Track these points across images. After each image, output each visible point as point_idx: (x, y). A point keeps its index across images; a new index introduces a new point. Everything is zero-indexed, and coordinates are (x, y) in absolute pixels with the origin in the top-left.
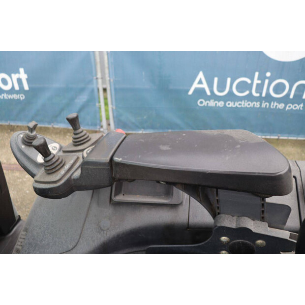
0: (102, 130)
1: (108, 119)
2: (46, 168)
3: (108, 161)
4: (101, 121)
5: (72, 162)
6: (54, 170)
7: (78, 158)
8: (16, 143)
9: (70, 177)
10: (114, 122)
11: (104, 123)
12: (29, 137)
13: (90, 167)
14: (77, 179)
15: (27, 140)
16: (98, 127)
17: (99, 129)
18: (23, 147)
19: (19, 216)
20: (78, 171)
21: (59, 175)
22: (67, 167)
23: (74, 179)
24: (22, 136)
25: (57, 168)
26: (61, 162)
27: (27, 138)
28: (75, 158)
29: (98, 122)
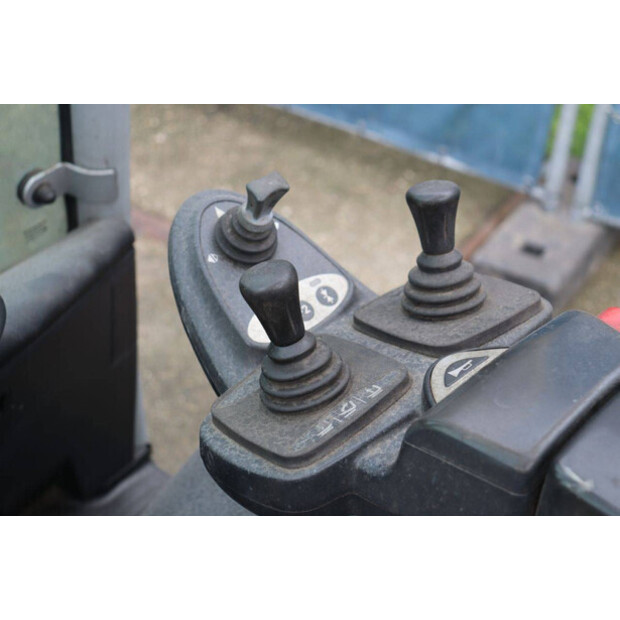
0: (538, 192)
1: (577, 153)
2: (267, 388)
3: (529, 467)
4: (546, 156)
5: (375, 392)
6: (295, 406)
7: (405, 383)
8: (192, 237)
9: (351, 457)
10: (599, 176)
11: (557, 168)
12: (242, 227)
13: (443, 459)
14: (375, 479)
15: (231, 238)
16: (528, 178)
17: (529, 187)
18: (212, 259)
19: (149, 447)
20: (388, 442)
21: (308, 435)
22: (349, 409)
23: (361, 473)
24: (220, 213)
25: (309, 402)
26: (333, 382)
27: (234, 232)
28: (393, 377)
29: (534, 158)
